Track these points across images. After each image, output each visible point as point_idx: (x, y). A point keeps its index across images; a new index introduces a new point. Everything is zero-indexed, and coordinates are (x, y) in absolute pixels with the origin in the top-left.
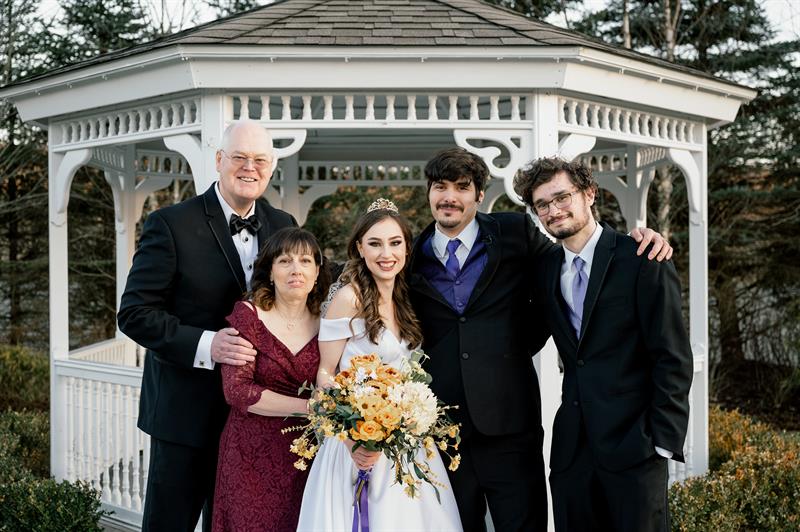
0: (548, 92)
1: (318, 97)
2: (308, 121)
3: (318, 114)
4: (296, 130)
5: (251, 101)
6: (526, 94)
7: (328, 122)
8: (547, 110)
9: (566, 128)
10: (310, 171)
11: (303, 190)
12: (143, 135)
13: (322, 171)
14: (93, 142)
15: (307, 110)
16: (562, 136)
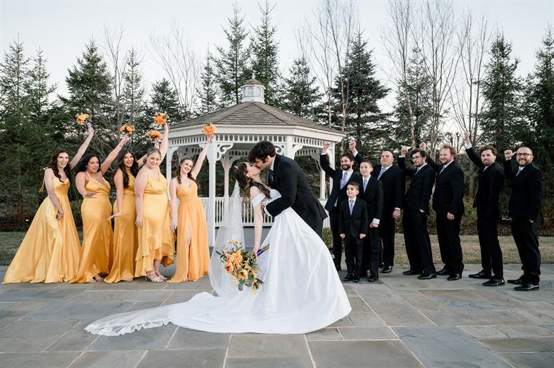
0: (290, 135)
1: (236, 136)
2: (234, 141)
3: (236, 139)
4: (231, 143)
5: (221, 136)
6: (285, 136)
7: (239, 141)
8: (290, 140)
9: (295, 143)
10: (233, 152)
11: (231, 158)
12: (193, 143)
13: (236, 152)
14: (179, 145)
15: (234, 139)
16: (294, 146)
